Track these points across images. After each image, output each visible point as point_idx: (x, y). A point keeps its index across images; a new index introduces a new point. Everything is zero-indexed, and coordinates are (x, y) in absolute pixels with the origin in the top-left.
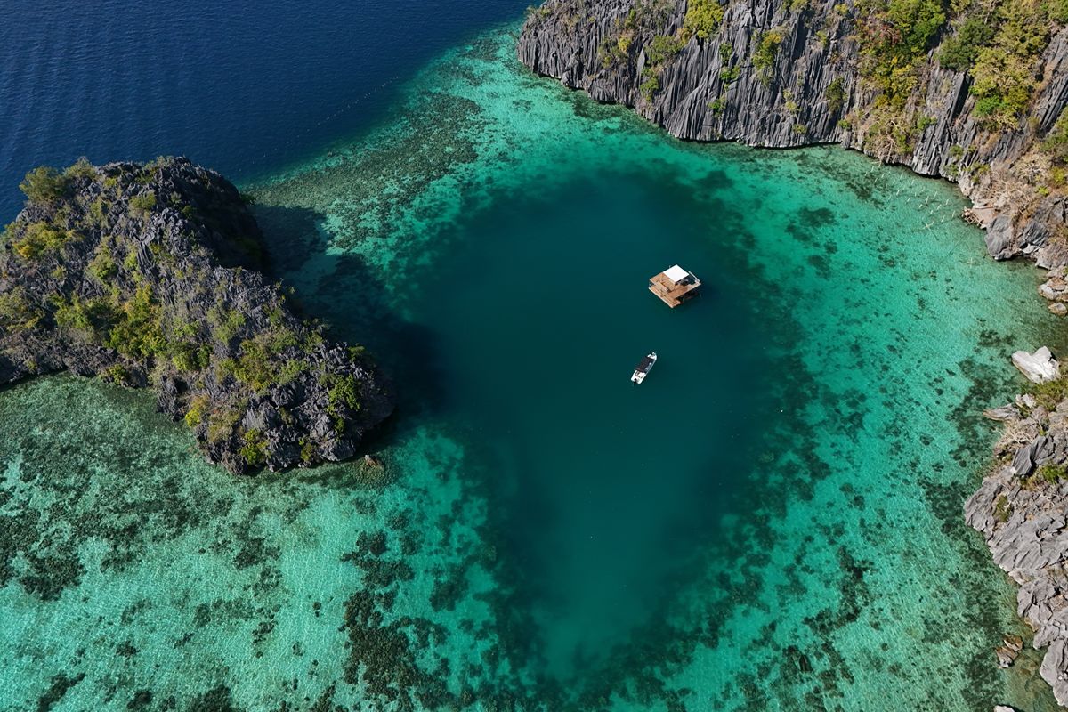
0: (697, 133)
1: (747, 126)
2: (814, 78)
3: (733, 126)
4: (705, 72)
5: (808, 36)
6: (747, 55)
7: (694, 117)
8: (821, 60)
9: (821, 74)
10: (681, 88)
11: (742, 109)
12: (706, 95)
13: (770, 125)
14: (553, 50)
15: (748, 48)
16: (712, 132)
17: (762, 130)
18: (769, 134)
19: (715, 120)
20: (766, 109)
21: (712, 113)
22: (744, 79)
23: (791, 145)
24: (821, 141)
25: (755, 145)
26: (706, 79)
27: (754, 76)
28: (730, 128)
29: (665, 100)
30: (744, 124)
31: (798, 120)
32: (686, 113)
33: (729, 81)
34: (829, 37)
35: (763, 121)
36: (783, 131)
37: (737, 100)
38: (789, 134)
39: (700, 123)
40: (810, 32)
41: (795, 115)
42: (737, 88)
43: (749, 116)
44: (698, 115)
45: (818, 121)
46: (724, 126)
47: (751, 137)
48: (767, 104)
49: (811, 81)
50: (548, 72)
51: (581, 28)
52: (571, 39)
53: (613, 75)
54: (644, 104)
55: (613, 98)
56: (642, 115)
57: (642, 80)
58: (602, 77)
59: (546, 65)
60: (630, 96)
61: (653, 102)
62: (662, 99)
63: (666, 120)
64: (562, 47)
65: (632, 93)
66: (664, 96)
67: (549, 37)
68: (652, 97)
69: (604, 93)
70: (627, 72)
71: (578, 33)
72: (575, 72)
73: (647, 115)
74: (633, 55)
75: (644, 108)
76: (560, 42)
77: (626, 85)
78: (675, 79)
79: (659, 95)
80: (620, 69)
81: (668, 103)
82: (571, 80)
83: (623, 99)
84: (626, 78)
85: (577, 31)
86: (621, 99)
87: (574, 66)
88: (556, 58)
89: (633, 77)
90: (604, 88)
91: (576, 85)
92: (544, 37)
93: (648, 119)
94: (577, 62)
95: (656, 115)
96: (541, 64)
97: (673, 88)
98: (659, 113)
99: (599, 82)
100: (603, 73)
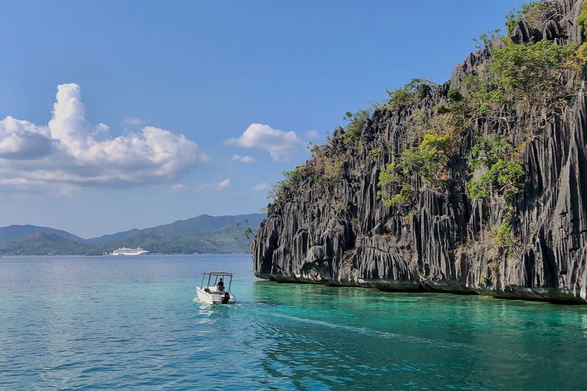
29: (550, 217)
50: (291, 270)
51: (356, 173)
52: (336, 198)
53: (411, 215)
54: (493, 253)
55: (415, 277)
56: (489, 283)
57: (486, 218)
58: (387, 232)
59: (288, 256)
60: (458, 262)
61: (516, 234)
62: (543, 215)
63: (565, 272)
64: (319, 216)
65: (464, 256)
66: (548, 204)
67: (298, 207)
68: (515, 223)
69: (389, 258)
70: (445, 205)
71: (350, 181)
72: (335, 248)
73: (502, 278)
74: (463, 170)
75: (493, 265)
76: (316, 211)
77: (442, 232)
78: (572, 143)
79: (531, 209)
80: (426, 196)
81: (564, 214)
82: (326, 263)
83: (438, 268)
84: (443, 217)
85: (346, 177)
86: (433, 268)
87: (333, 233)
88: (305, 236)
89: (462, 219)
90: (392, 250)
91: (336, 277)
92: (289, 210)
93: (507, 288)
94: (342, 228)
95: (530, 260)
96: (277, 257)
97: (572, 169)
98: (539, 255)
99: (377, 240)
100: (389, 224)
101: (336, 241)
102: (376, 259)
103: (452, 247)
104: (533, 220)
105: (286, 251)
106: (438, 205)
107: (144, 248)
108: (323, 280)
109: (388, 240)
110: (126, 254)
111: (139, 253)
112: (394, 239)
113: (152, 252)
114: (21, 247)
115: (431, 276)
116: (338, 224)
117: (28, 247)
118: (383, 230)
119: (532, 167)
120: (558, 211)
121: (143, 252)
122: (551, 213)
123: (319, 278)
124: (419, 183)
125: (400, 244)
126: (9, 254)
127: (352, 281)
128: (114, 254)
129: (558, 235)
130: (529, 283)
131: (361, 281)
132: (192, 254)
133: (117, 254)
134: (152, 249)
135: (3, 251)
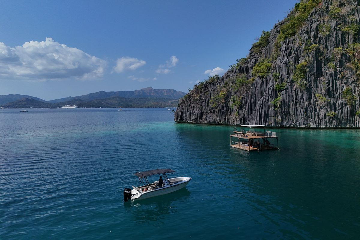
0: (266, 122)
1: (297, 116)
2: (333, 87)
3: (287, 117)
4: (266, 89)
5: (323, 66)
6: (288, 77)
7: (263, 112)
8: (334, 78)
9: (336, 86)
10: (253, 102)
11: (291, 106)
12: (268, 100)
13: (311, 113)
14: (189, 110)
15: (288, 73)
16: (275, 120)
17: (306, 116)
18: (312, 118)
19: (276, 113)
20: (306, 103)
21: (273, 108)
22: (289, 89)
23: (328, 126)
24: (348, 126)
25: (304, 126)
26: (267, 92)
27: (295, 87)
28: (286, 119)
29: (245, 112)
30: (294, 114)
31: (329, 110)
32: (257, 111)
33: (280, 91)
34: (336, 66)
35: (306, 110)
36: (321, 117)
37: (287, 100)
38: (325, 118)
39: (266, 116)
40: (323, 64)
41: (327, 107)
42: (286, 93)
43: (297, 110)
44: (265, 111)
45: (342, 111)
46: (282, 116)
47: (301, 121)
48: (306, 100)
49: (331, 89)
50: (187, 120)
51: (203, 98)
52: (198, 104)
53: (217, 110)
54: (234, 118)
55: (218, 122)
56: (233, 123)
57: (232, 111)
58: (212, 113)
59: (186, 117)
60: (227, 119)
61: (238, 115)
62: (243, 111)
63: (247, 122)
64: (194, 108)
65: (228, 118)
66: (244, 109)
67: (188, 105)
68: (238, 112)
69: (213, 118)
70: (224, 107)
71: (201, 100)
72: (199, 116)
73: (236, 122)
74: (228, 100)
75: (234, 120)
76: (193, 106)
77: (224, 113)
78: (249, 99)
79: (241, 110)
80: (221, 106)
81: (247, 111)
82: (197, 119)
83: (223, 120)
84: (224, 110)
85: (200, 99)
86: (222, 120)
87: (198, 112)
88: (191, 112)
89: (228, 110)
90: (213, 117)
91: (199, 122)
92: (185, 106)
93: (237, 124)
94: (200, 111)
95: (241, 120)
96: (183, 117)
97: (249, 103)
98: (242, 119)
99: (210, 114)
100: (212, 111)
101: (199, 114)
102: (210, 119)
103: (226, 116)
104: (242, 112)
105: (185, 116)
106: (223, 108)
107: (76, 105)
108: (196, 123)
109: (212, 114)
110: (69, 108)
111: (74, 107)
112: (213, 114)
113: (80, 107)
114: (16, 105)
115: (221, 122)
116: (199, 110)
117: (20, 104)
118: (211, 112)
119: (242, 103)
120: (246, 111)
121: (76, 107)
122: (245, 111)
123: (195, 122)
124: (218, 102)
125: (214, 115)
126: (11, 108)
127: (203, 123)
128: (63, 108)
129: (246, 115)
130: (241, 123)
131: (206, 123)
132: (98, 108)
133: (65, 108)
134: (80, 106)
135: (7, 106)
